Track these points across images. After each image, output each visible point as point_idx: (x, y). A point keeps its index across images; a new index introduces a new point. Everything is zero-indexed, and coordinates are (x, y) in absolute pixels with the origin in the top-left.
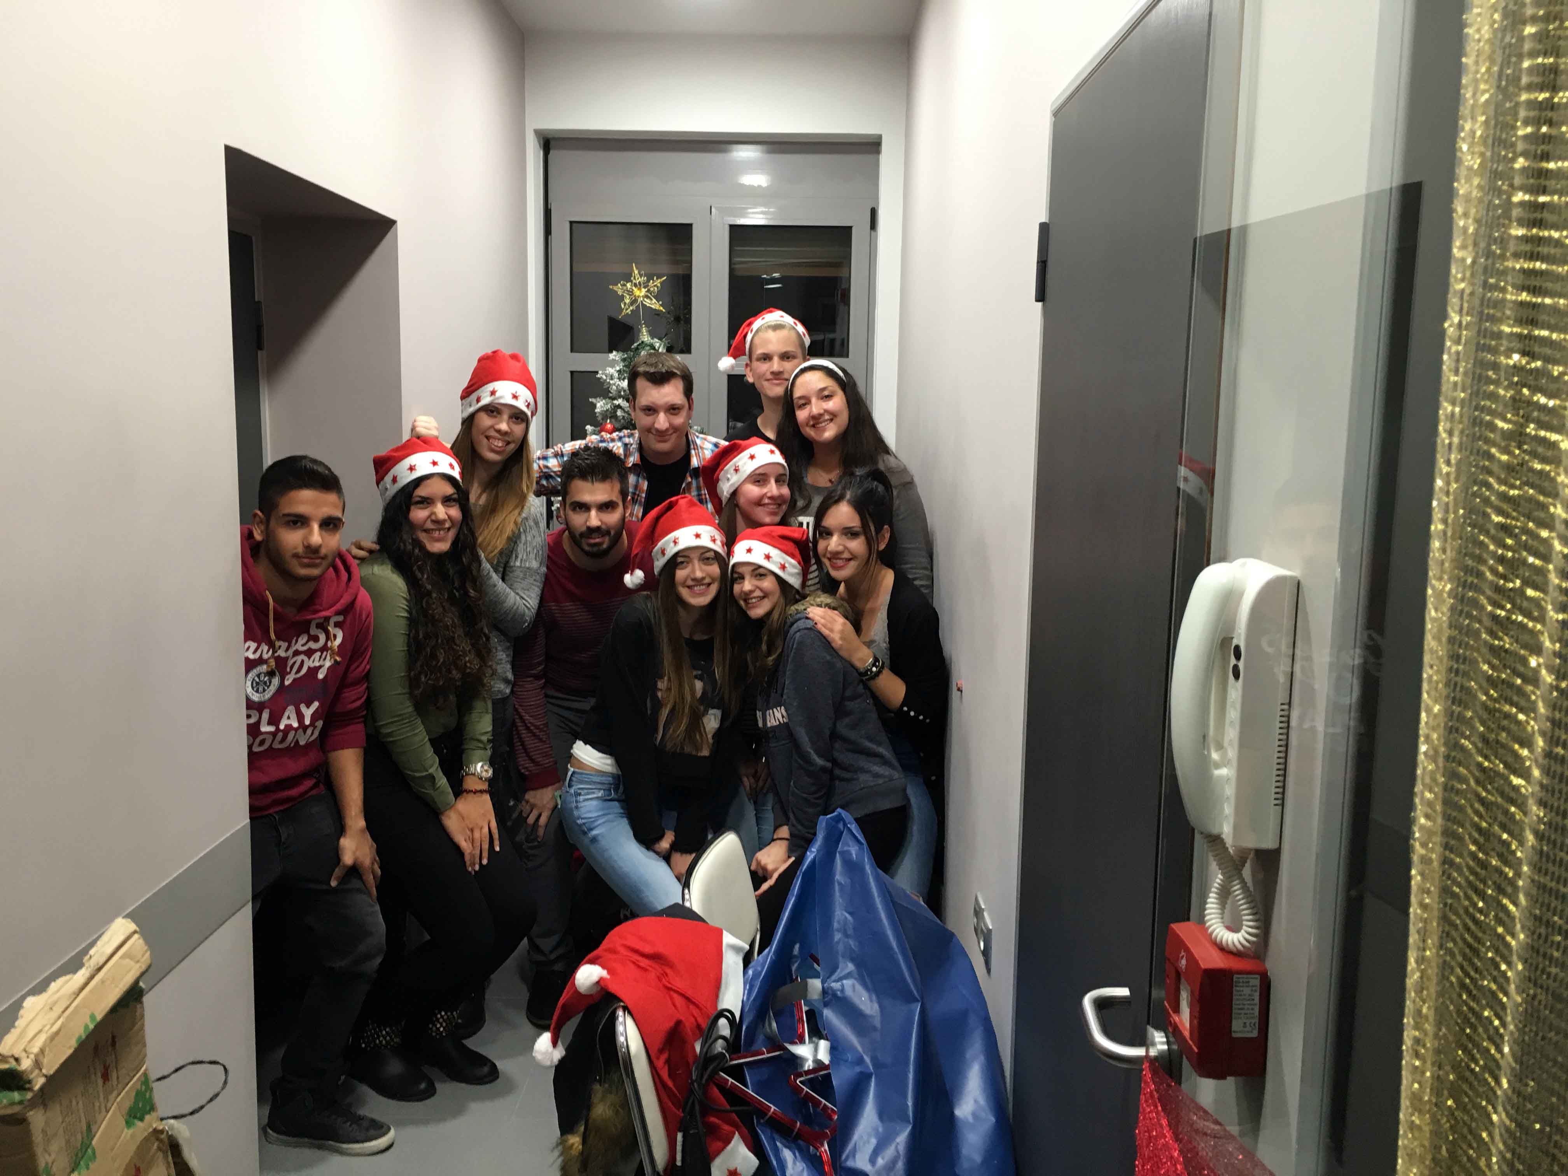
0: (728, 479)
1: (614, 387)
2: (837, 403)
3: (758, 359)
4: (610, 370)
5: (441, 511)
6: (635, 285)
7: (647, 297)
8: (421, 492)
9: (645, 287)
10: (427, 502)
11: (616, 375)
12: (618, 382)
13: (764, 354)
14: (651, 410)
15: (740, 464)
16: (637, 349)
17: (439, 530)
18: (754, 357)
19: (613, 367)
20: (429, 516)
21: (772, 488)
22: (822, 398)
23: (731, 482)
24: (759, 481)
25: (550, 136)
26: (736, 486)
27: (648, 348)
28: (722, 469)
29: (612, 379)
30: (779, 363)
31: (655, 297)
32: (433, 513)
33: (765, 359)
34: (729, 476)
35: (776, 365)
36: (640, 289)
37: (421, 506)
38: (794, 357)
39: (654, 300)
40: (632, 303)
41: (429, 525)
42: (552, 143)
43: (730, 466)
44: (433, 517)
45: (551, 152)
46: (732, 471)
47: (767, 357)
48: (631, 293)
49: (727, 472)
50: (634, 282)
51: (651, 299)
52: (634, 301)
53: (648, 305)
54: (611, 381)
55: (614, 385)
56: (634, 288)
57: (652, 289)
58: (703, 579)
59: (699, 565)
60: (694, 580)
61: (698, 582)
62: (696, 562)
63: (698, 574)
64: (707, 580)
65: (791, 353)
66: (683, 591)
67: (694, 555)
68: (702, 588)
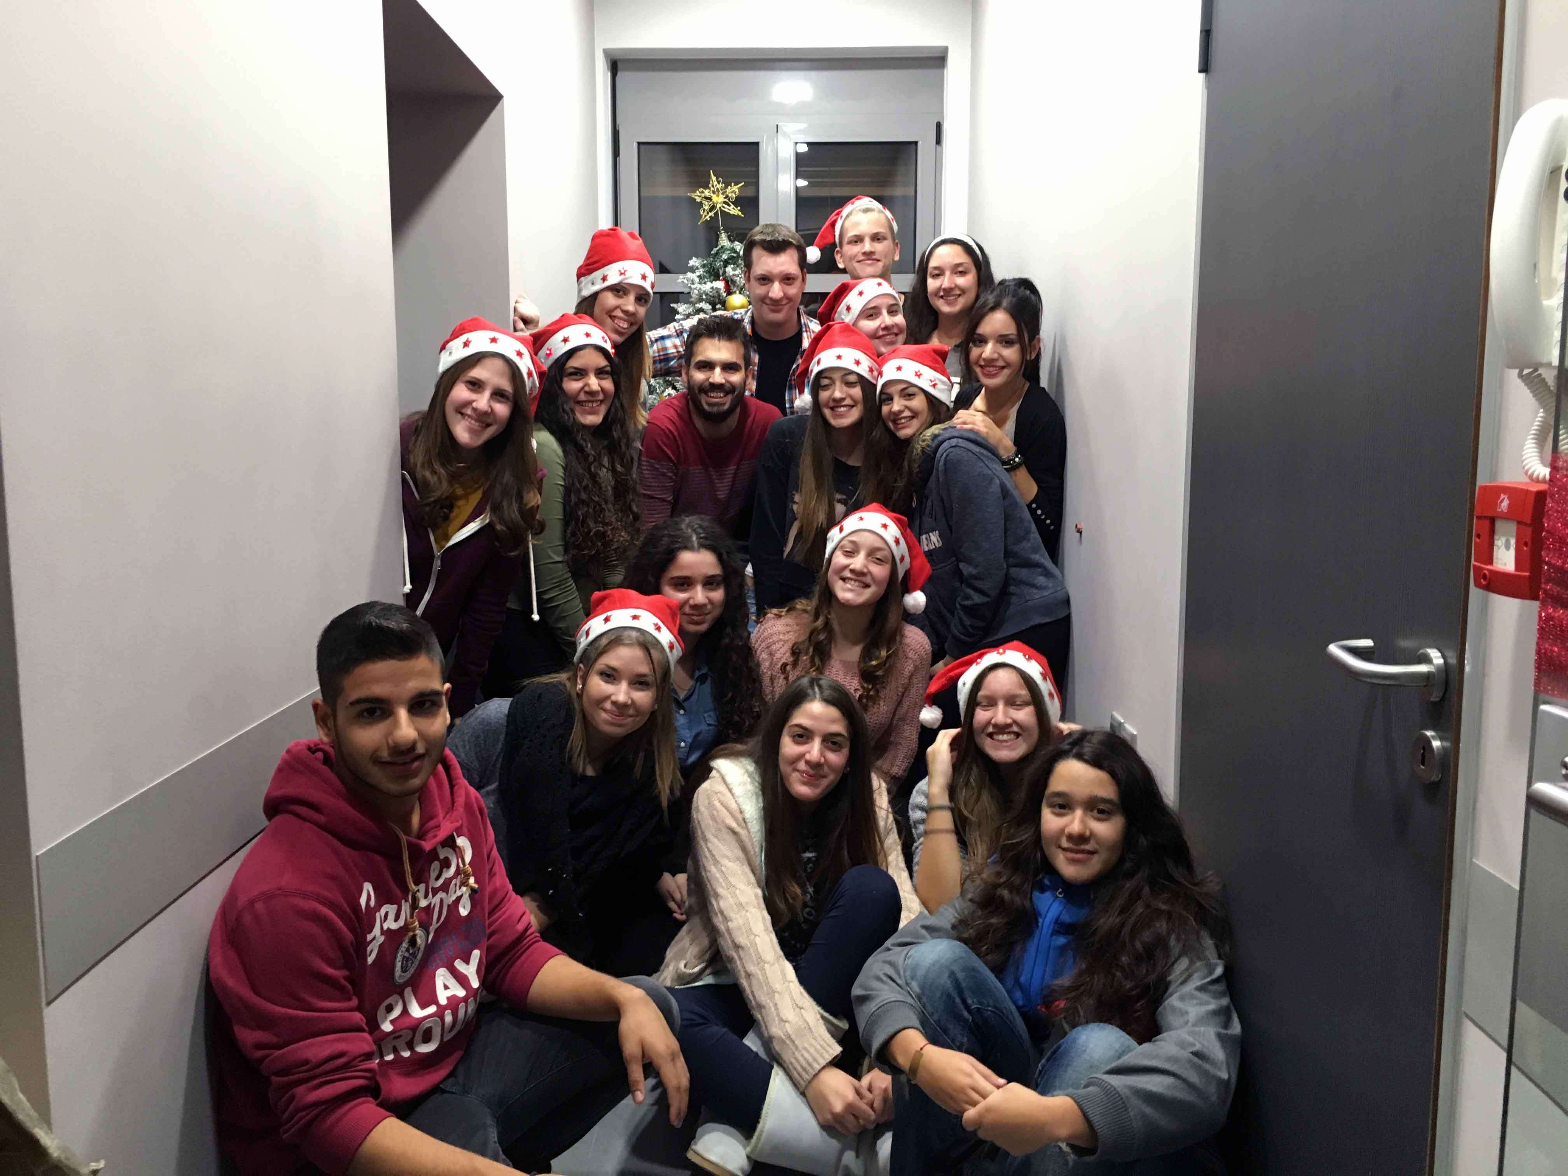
1: (696, 292)
2: (969, 280)
3: (850, 243)
4: (692, 276)
5: (594, 382)
6: (714, 192)
7: (725, 203)
8: (574, 363)
9: (723, 194)
10: (580, 373)
11: (697, 280)
12: (699, 286)
13: (856, 236)
14: (765, 280)
16: (717, 253)
17: (592, 402)
18: (846, 240)
19: (693, 272)
20: (583, 388)
21: (885, 319)
25: (617, 57)
27: (729, 252)
29: (693, 284)
30: (870, 246)
31: (732, 203)
32: (587, 385)
33: (856, 242)
35: (867, 246)
36: (718, 196)
37: (575, 377)
38: (885, 239)
39: (732, 206)
40: (711, 210)
41: (582, 397)
42: (620, 65)
44: (587, 389)
45: (619, 74)
47: (858, 239)
48: (710, 199)
50: (712, 189)
51: (729, 205)
52: (712, 208)
53: (727, 210)
54: (693, 286)
55: (695, 289)
56: (712, 195)
57: (730, 195)
58: (843, 399)
59: (841, 387)
60: (835, 400)
61: (838, 402)
62: (838, 383)
63: (838, 394)
64: (848, 402)
65: (882, 234)
66: (827, 412)
67: (837, 376)
68: (842, 409)
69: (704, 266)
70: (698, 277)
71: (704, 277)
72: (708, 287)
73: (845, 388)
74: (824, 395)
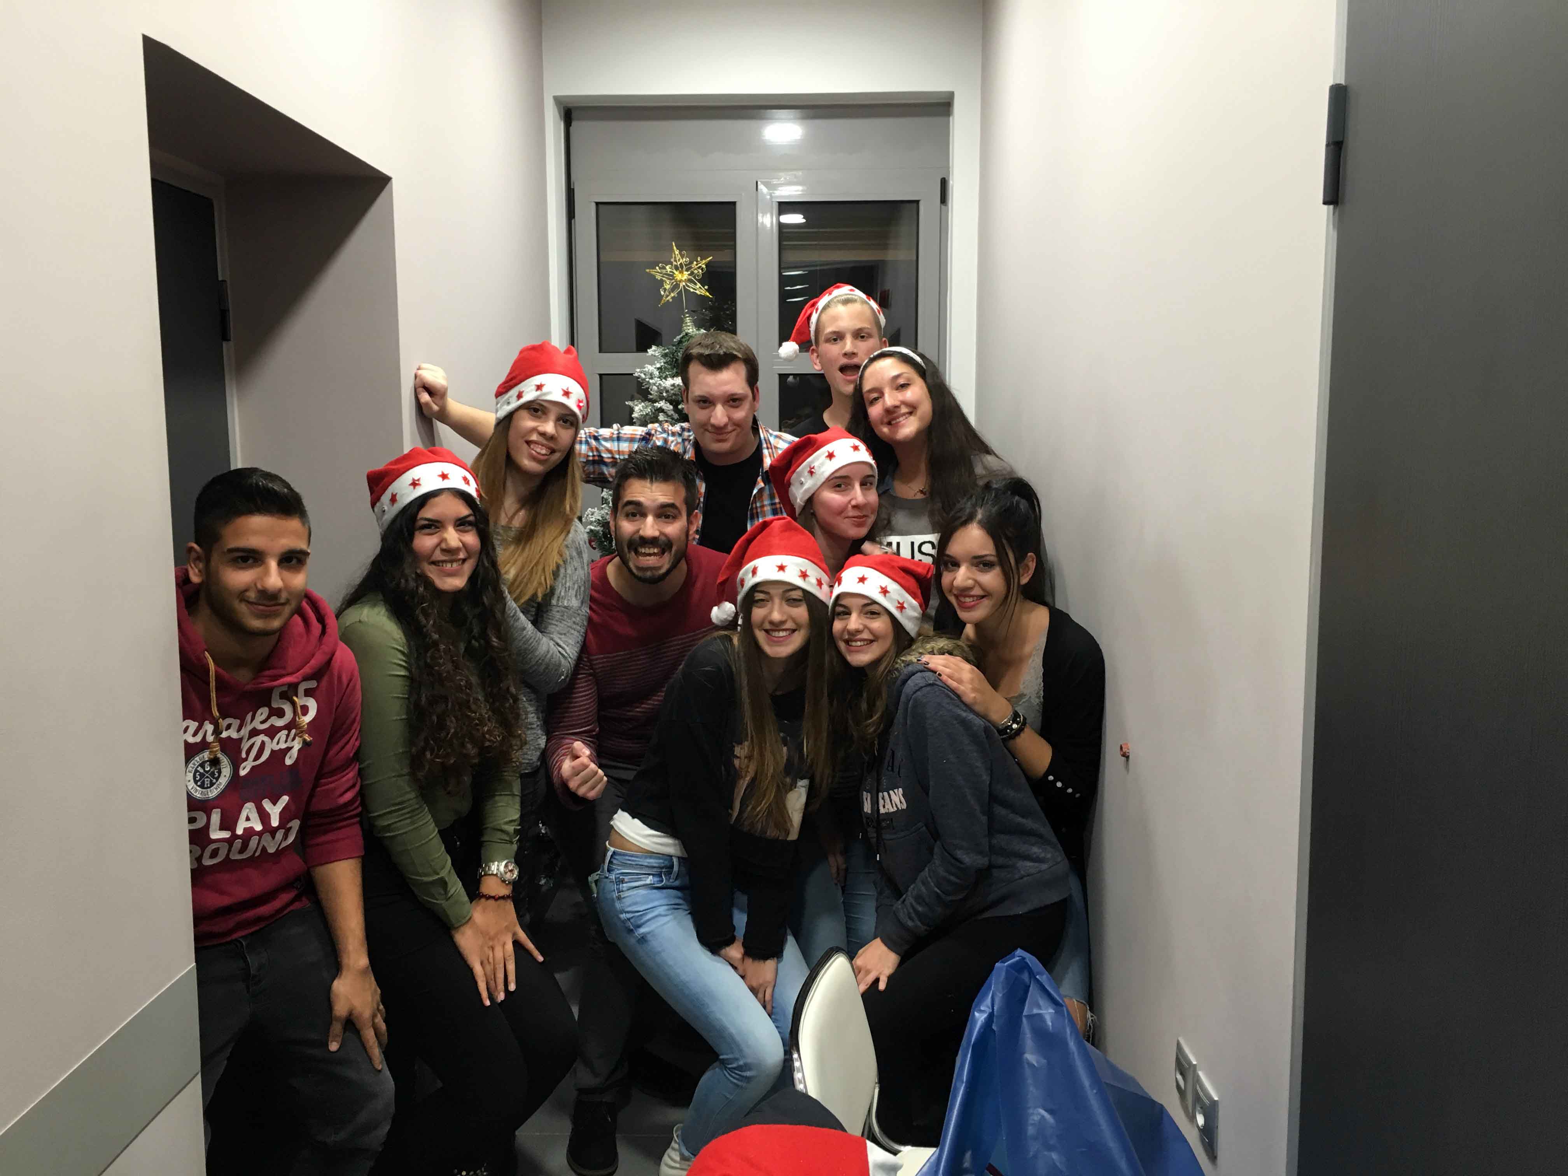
0: (802, 483)
1: (655, 388)
2: (917, 392)
3: (828, 341)
4: (649, 368)
5: (452, 537)
6: (677, 268)
7: (690, 281)
8: (428, 513)
9: (687, 270)
10: (435, 525)
11: (657, 373)
12: (659, 382)
14: (706, 402)
15: (816, 464)
17: (452, 562)
18: (822, 338)
19: (652, 364)
20: (439, 544)
21: (858, 494)
22: (897, 389)
23: (806, 486)
24: (839, 486)
25: (569, 105)
26: (812, 492)
28: (794, 471)
29: (652, 378)
30: (852, 343)
31: (699, 281)
32: (444, 540)
33: (835, 340)
34: (803, 479)
35: (848, 345)
36: (681, 272)
37: (427, 531)
38: (870, 336)
39: (699, 285)
40: (672, 290)
41: (438, 556)
42: (575, 114)
43: (804, 467)
44: (443, 546)
45: (574, 124)
46: (806, 473)
47: (838, 337)
48: (671, 276)
49: (800, 475)
50: (675, 263)
51: (695, 284)
52: (676, 286)
53: (692, 290)
54: (651, 381)
55: (654, 384)
56: (675, 271)
57: (696, 272)
58: (783, 622)
59: (781, 604)
60: (771, 623)
61: (777, 626)
62: (777, 601)
63: (776, 616)
64: (789, 625)
65: (866, 331)
66: (760, 636)
67: (775, 592)
68: (782, 634)
69: (665, 356)
70: (658, 369)
71: (665, 368)
72: (669, 383)
73: (787, 608)
74: (758, 613)
